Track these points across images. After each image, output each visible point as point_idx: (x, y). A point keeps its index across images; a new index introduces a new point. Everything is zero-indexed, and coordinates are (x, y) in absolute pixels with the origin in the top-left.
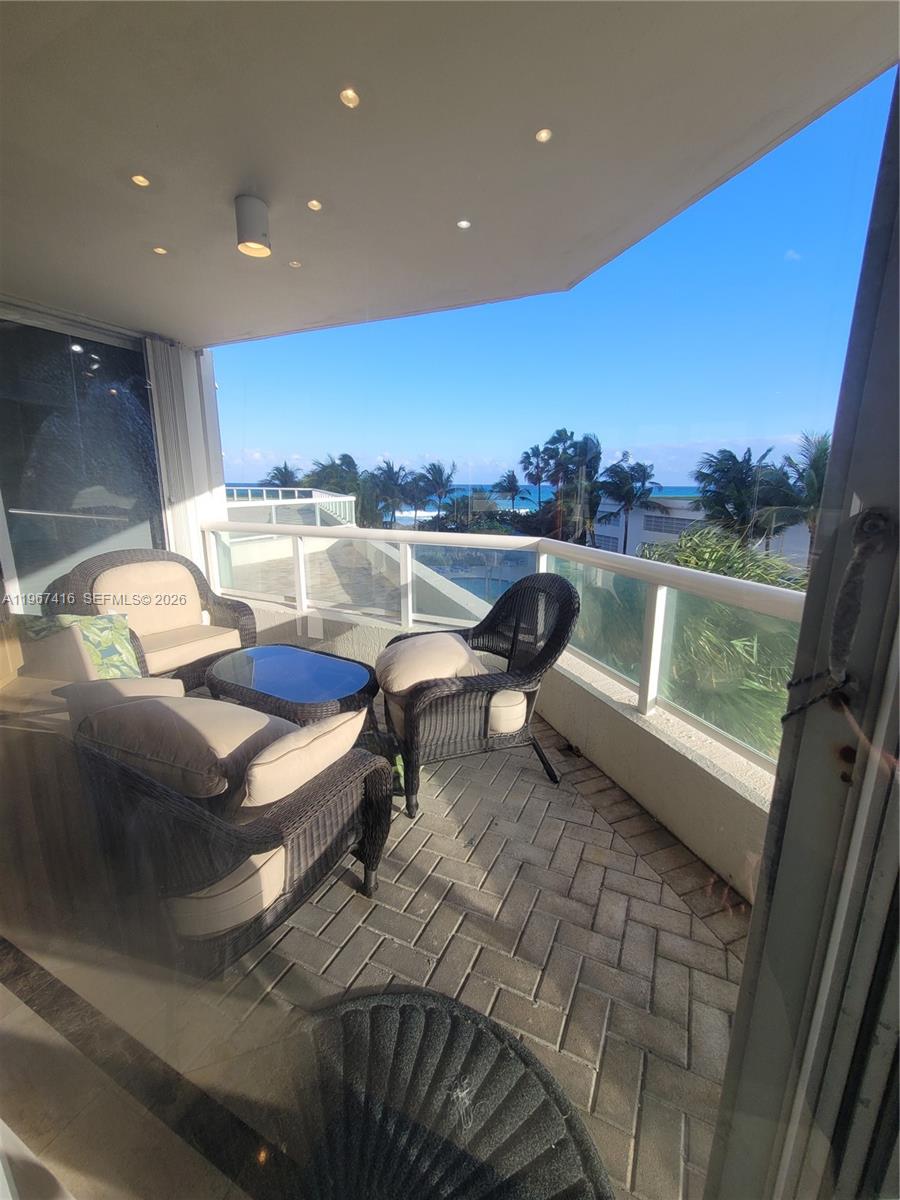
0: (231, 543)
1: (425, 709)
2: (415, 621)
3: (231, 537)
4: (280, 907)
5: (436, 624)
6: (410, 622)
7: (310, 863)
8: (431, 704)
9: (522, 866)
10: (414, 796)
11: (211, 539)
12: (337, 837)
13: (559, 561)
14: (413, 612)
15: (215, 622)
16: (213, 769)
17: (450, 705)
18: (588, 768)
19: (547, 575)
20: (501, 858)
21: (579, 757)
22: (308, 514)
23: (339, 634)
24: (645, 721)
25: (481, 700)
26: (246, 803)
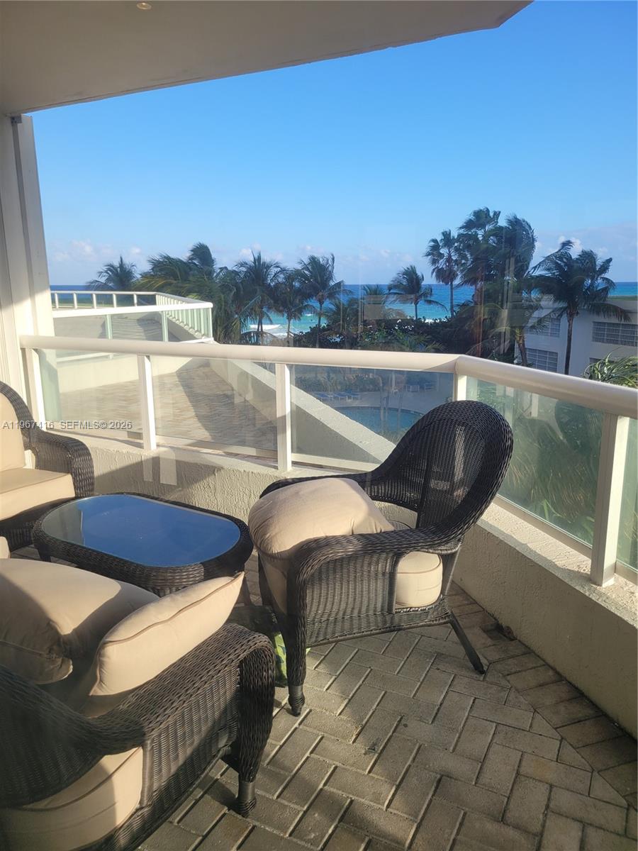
0: (58, 363)
1: (313, 575)
2: (294, 463)
3: (58, 356)
4: (136, 824)
5: (321, 467)
6: (288, 463)
7: (173, 770)
8: (320, 568)
9: (439, 781)
10: (300, 687)
11: (34, 359)
12: (206, 736)
13: (484, 384)
14: (292, 452)
15: (42, 464)
16: (55, 647)
17: (345, 571)
18: (524, 654)
19: (468, 404)
20: (412, 770)
21: (512, 640)
22: (151, 325)
23: (196, 481)
24: (600, 595)
25: (383, 565)
26: (97, 691)
